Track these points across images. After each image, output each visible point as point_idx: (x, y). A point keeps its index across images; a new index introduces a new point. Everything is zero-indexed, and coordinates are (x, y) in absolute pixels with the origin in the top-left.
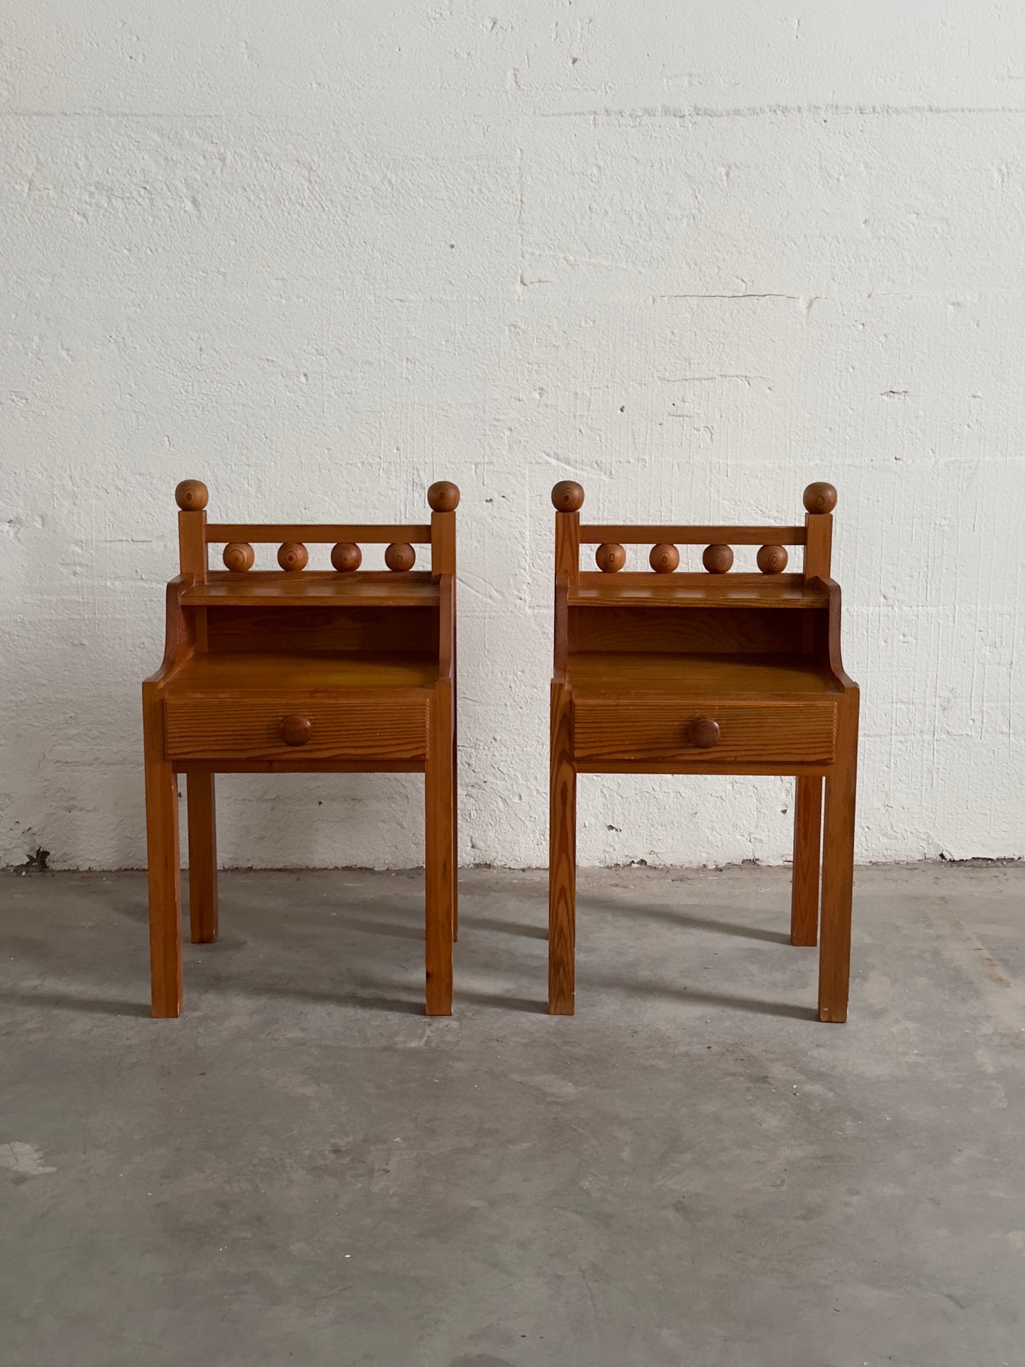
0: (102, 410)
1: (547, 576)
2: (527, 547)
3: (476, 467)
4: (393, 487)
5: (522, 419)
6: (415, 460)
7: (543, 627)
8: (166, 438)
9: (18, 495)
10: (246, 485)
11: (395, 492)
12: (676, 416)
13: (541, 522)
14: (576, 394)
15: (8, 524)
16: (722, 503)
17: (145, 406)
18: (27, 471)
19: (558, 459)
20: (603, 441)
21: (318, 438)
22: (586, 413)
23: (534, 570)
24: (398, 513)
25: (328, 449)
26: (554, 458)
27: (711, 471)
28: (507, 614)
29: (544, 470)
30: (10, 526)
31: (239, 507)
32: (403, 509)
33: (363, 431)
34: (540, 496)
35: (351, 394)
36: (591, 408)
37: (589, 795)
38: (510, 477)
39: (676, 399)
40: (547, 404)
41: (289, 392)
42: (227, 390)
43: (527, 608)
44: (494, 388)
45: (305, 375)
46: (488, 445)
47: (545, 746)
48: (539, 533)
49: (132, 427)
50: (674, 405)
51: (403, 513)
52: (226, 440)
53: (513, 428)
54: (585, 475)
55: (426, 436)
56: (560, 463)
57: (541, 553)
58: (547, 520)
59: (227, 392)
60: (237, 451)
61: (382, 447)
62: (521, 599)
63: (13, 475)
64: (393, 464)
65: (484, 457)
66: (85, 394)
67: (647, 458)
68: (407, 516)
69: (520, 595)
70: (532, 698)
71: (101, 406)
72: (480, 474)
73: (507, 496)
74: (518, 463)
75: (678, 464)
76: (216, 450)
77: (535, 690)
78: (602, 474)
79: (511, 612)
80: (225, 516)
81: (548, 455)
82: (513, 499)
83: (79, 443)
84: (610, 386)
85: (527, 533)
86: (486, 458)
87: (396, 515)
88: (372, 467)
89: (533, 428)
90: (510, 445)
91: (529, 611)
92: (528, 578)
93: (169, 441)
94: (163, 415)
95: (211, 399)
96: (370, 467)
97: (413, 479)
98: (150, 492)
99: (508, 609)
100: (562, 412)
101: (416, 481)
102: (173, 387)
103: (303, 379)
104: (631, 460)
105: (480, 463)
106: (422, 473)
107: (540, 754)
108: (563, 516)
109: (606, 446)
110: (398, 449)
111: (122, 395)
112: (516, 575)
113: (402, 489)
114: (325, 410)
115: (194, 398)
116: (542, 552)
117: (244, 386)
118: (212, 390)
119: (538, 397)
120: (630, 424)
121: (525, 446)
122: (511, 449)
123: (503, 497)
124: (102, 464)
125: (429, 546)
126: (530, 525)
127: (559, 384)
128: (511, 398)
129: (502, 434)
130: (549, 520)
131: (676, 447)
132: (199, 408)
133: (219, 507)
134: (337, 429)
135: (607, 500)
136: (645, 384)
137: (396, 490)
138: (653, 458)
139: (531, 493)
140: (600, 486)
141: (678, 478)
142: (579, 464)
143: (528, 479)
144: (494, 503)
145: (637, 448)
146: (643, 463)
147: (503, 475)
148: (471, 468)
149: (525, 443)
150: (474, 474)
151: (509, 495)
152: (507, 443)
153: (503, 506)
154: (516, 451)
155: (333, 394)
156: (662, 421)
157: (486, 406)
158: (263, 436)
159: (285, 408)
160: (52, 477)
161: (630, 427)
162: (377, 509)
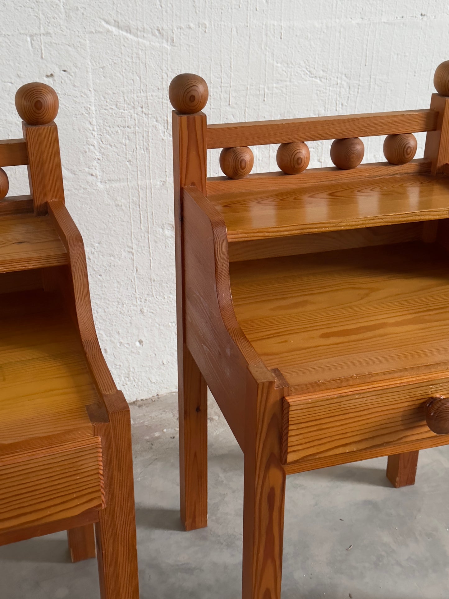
1: (116, 150)
2: (94, 122)
3: (32, 39)
7: (116, 200)
16: (277, 66)
19: (118, 27)
20: (163, 6)
23: (103, 146)
26: (114, 26)
27: (266, 34)
28: (80, 192)
29: (105, 39)
34: (103, 68)
37: (165, 339)
38: (70, 49)
43: (99, 184)
46: (43, 14)
47: (125, 305)
48: (104, 107)
54: (147, 43)
56: (121, 31)
57: (108, 128)
58: (111, 93)
62: (92, 175)
65: (39, 28)
67: (207, 23)
69: (91, 171)
70: (110, 266)
72: (37, 47)
73: (68, 70)
74: (77, 32)
75: (236, 27)
77: (112, 258)
78: (164, 41)
79: (84, 188)
81: (107, 22)
82: (75, 73)
85: (93, 108)
86: (42, 28)
90: (66, 12)
91: (101, 186)
92: (98, 154)
99: (80, 186)
104: (192, 25)
105: (36, 34)
107: (121, 313)
108: (188, 118)
109: (166, 12)
112: (86, 152)
116: (110, 127)
121: (83, 14)
123: (64, 71)
126: (96, 99)
130: (114, 93)
131: (234, 10)
135: (170, 70)
138: (213, 23)
139: (93, 65)
140: (162, 54)
141: (236, 42)
142: (140, 31)
143: (89, 50)
144: (56, 78)
145: (198, 12)
146: (204, 29)
147: (62, 47)
148: (27, 41)
149: (82, 11)
150: (30, 47)
151: (71, 69)
152: (63, 10)
153: (65, 81)
154: (74, 19)
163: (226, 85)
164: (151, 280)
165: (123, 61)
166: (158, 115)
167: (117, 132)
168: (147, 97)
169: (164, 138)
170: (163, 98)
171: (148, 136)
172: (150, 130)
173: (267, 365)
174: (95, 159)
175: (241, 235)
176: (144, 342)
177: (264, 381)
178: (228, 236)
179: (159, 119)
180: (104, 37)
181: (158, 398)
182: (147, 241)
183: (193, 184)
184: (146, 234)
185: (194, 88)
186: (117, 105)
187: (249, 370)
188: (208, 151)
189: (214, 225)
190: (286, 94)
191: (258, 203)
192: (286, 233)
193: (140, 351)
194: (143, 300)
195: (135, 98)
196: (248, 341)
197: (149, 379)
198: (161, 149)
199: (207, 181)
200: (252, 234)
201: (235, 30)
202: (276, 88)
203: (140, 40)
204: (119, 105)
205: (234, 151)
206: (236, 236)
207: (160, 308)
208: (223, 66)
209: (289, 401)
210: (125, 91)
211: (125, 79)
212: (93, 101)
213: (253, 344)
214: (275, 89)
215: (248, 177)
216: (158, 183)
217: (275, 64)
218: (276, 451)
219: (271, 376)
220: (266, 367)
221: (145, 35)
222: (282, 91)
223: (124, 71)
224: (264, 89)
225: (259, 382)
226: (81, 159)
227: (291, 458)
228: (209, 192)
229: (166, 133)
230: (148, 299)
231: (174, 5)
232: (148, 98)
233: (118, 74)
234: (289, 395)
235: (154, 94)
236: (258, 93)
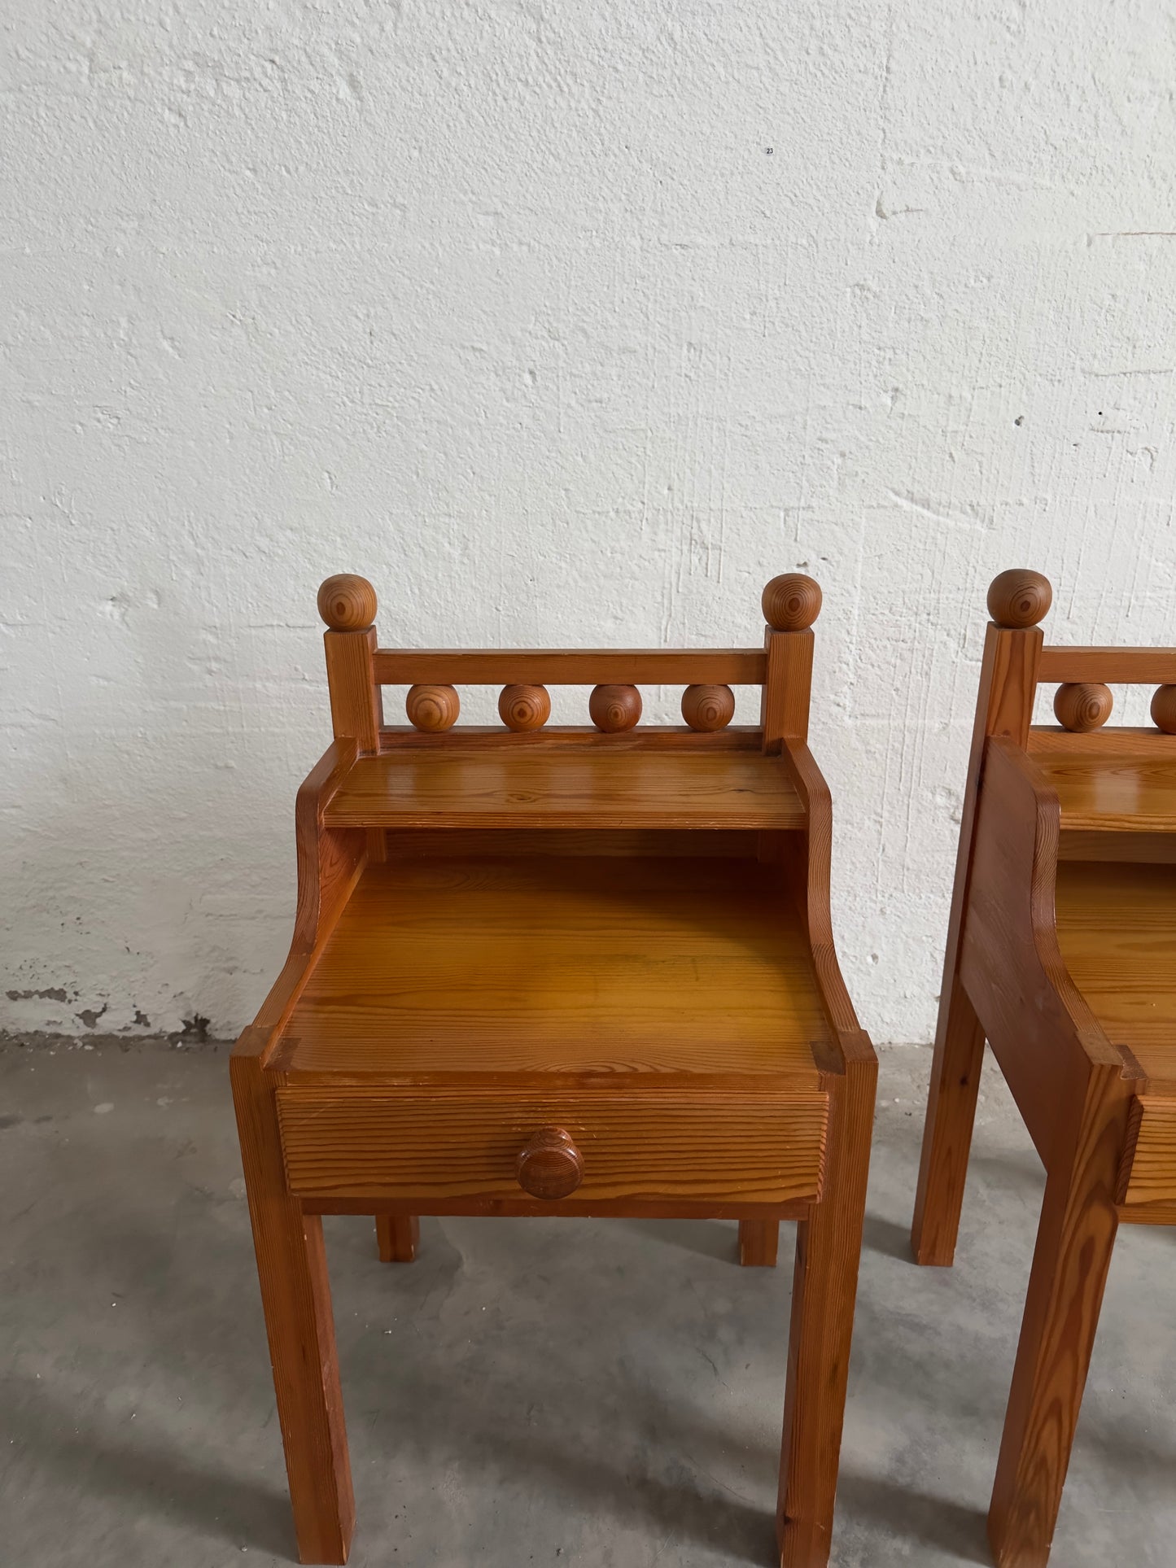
0: (229, 432)
1: (879, 673)
2: (854, 631)
3: (787, 515)
4: (661, 547)
5: (862, 439)
6: (696, 505)
7: (868, 744)
8: (326, 475)
9: (120, 560)
10: (446, 545)
11: (663, 554)
12: (1102, 432)
13: (878, 596)
14: (950, 396)
15: (110, 602)
16: (1155, 566)
17: (291, 425)
18: (129, 525)
19: (912, 500)
20: (984, 471)
21: (552, 473)
22: (963, 428)
23: (862, 665)
24: (667, 586)
25: (566, 490)
26: (906, 498)
27: (1144, 518)
28: (818, 727)
29: (889, 517)
30: (114, 606)
31: (436, 578)
32: (674, 580)
33: (619, 461)
34: (880, 556)
35: (601, 402)
36: (971, 419)
37: (914, 960)
38: (836, 528)
39: (1105, 405)
40: (903, 414)
41: (508, 400)
42: (413, 398)
43: (846, 718)
44: (822, 388)
45: (531, 373)
46: (808, 481)
47: (858, 899)
48: (872, 612)
49: (275, 458)
50: (1100, 413)
51: (674, 584)
52: (415, 477)
53: (847, 452)
54: (951, 523)
55: (712, 467)
56: (915, 507)
57: (873, 641)
58: (886, 592)
59: (412, 402)
60: (431, 494)
61: (647, 486)
62: (838, 705)
63: (110, 531)
64: (661, 512)
65: (799, 499)
66: (203, 409)
67: (1049, 498)
68: (680, 590)
69: (838, 700)
70: (844, 838)
71: (228, 426)
72: (792, 525)
73: (829, 558)
74: (850, 506)
75: (1095, 506)
76: (401, 492)
77: (849, 827)
78: (978, 521)
79: (823, 723)
80: (417, 591)
81: (897, 494)
82: (838, 562)
83: (199, 483)
84: (1003, 384)
85: (856, 612)
86: (803, 500)
87: (664, 588)
88: (631, 518)
89: (879, 453)
90: (839, 478)
91: (849, 722)
92: (851, 676)
93: (330, 478)
94: (319, 439)
95: (389, 413)
96: (628, 517)
97: (691, 534)
98: (308, 556)
99: (819, 720)
100: (925, 427)
101: (696, 537)
102: (332, 395)
103: (528, 378)
104: (1025, 501)
105: (793, 508)
106: (704, 525)
107: (850, 908)
109: (988, 481)
110: (669, 489)
111: (258, 409)
112: (835, 672)
113: (674, 550)
114: (562, 430)
115: (365, 411)
116: (875, 639)
117: (439, 393)
118: (391, 399)
119: (889, 402)
120: (1029, 444)
121: (863, 481)
122: (841, 483)
123: (824, 559)
124: (236, 515)
125: (757, 689)
126: (861, 600)
127: (925, 382)
128: (848, 404)
129: (829, 463)
130: (889, 592)
131: (1095, 480)
132: (372, 427)
133: (409, 579)
134: (579, 459)
135: (980, 562)
136: (1059, 381)
137: (665, 551)
138: (1058, 498)
139: (866, 552)
140: (972, 540)
141: (1093, 527)
142: (944, 507)
143: (863, 532)
144: (810, 568)
145: (1036, 482)
146: (1043, 506)
147: (826, 526)
148: (779, 517)
149: (863, 476)
150: (782, 525)
151: (833, 557)
152: (836, 476)
153: (822, 573)
154: (850, 488)
155: (573, 403)
156: (1079, 440)
157: (808, 418)
158: (469, 471)
159: (501, 425)
160: (165, 536)
161: (1028, 450)
162: (636, 579)
163: (1067, 589)
164: (903, 866)
165: (912, 547)
166: (952, 627)
167: (885, 647)
168: (939, 599)
169: (955, 660)
170: (963, 603)
171: (932, 655)
172: (936, 647)
173: (1109, 1037)
174: (846, 683)
175: (1082, 821)
176: (880, 960)
177: (1103, 1062)
178: (1061, 820)
179: (953, 632)
180: (887, 514)
181: (891, 1048)
182: (905, 808)
183: (1006, 733)
184: (906, 798)
185: (1031, 590)
186: (891, 609)
187: (1078, 1041)
188: (1039, 685)
189: (1039, 799)
190: (1167, 609)
191: (1114, 773)
192: (1162, 827)
193: (872, 971)
194: (887, 895)
195: (921, 600)
196: (1078, 991)
197: (880, 1015)
198: (948, 675)
199: (1030, 731)
200: (1101, 822)
201: (1093, 509)
202: (1150, 598)
203: (941, 519)
204: (894, 609)
205: (1081, 689)
206: (1075, 821)
207: (911, 912)
208: (1065, 561)
209: (1144, 1103)
210: (907, 590)
211: (910, 574)
212: (857, 602)
213: (1087, 998)
214: (1148, 600)
215: (1099, 730)
216: (937, 725)
217: (1154, 562)
218: (1108, 1178)
219: (1115, 1057)
220: (1108, 1040)
221: (950, 513)
222: (1160, 604)
223: (910, 561)
224: (1130, 598)
225: (1095, 1062)
226: (827, 681)
227: (1132, 1197)
228: (1031, 748)
229: (960, 653)
230: (894, 895)
231: (1000, 471)
232: (941, 601)
233: (901, 566)
234: (1143, 1094)
235: (951, 596)
236: (1119, 604)
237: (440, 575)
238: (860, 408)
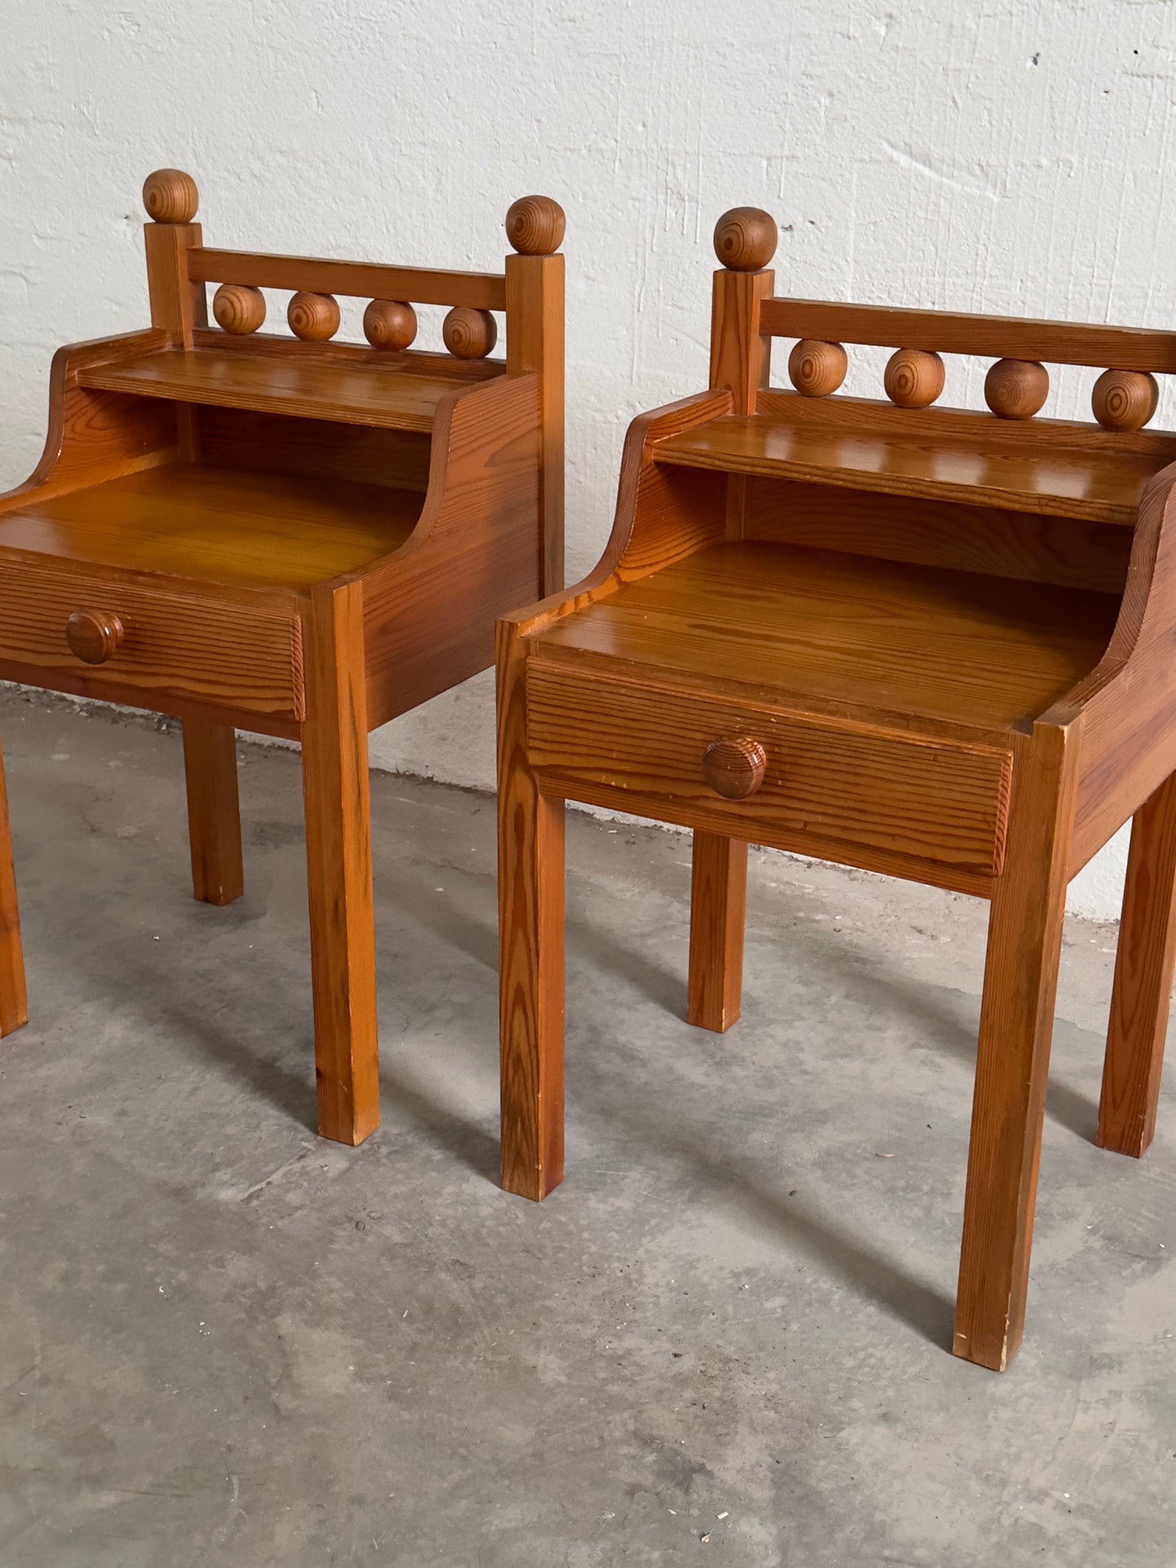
0: (230, 44)
3: (769, 165)
4: (635, 195)
5: (852, 75)
6: (671, 146)
8: (313, 93)
9: (133, 176)
10: (421, 178)
11: (637, 203)
12: (1138, 76)
13: (874, 275)
14: (951, 26)
15: (125, 221)
17: (285, 38)
18: (143, 140)
19: (911, 155)
20: (994, 122)
21: (524, 100)
22: (966, 65)
24: (641, 242)
25: (538, 121)
26: (904, 153)
29: (884, 174)
30: (128, 225)
31: (410, 216)
32: (648, 236)
33: (593, 90)
34: (875, 223)
35: (575, 22)
36: (977, 55)
38: (824, 185)
39: (1141, 40)
40: (897, 47)
41: (483, 17)
42: (394, 12)
44: (807, 13)
46: (792, 125)
48: (868, 294)
49: (269, 73)
50: (1136, 52)
51: (648, 241)
52: (393, 100)
53: (835, 92)
54: (957, 187)
55: (689, 102)
56: (914, 163)
58: (883, 270)
59: (394, 16)
60: (408, 119)
61: (619, 120)
63: (126, 144)
64: (635, 152)
65: (782, 146)
66: (210, 18)
67: (1075, 160)
68: (654, 249)
71: (229, 37)
72: (775, 178)
73: (817, 222)
74: (840, 159)
75: (1134, 173)
76: (380, 116)
78: (989, 187)
80: (392, 230)
81: (893, 146)
82: (827, 227)
83: (203, 97)
84: (1014, 11)
86: (786, 147)
87: (637, 245)
88: (603, 158)
89: (871, 93)
90: (827, 123)
93: (317, 98)
94: (308, 55)
95: (372, 28)
96: (600, 157)
97: (666, 181)
98: (294, 183)
100: (922, 63)
101: (671, 185)
102: (321, 7)
104: (1044, 162)
105: (776, 156)
106: (680, 173)
109: (999, 135)
110: (644, 125)
111: (256, 19)
113: (649, 199)
114: (535, 52)
115: (351, 26)
117: (419, 7)
118: (374, 13)
119: (882, 31)
120: (1048, 89)
121: (854, 128)
122: (829, 129)
123: (812, 223)
124: (233, 134)
127: (922, 7)
128: (835, 33)
129: (816, 104)
130: (887, 271)
131: (1133, 139)
132: (356, 43)
133: (385, 215)
134: (552, 86)
135: (993, 240)
136: (1083, 9)
137: (638, 200)
138: (1086, 160)
139: (859, 218)
140: (982, 211)
141: (1132, 202)
142: (948, 165)
143: (855, 192)
144: (795, 233)
145: (1058, 137)
146: (1068, 170)
147: (813, 181)
148: (761, 167)
149: (853, 122)
150: (765, 177)
151: (821, 221)
152: (823, 120)
153: (809, 241)
154: (839, 136)
155: (547, 22)
156: (1109, 86)
157: (791, 47)
158: (445, 94)
159: (477, 44)
160: (173, 153)
161: (1047, 96)
162: (609, 232)
163: (1103, 282)
165: (911, 215)
168: (944, 285)
170: (973, 291)
180: (882, 171)
186: (889, 293)
188: (774, 339)
195: (923, 284)
198: (958, 386)
199: (771, 394)
201: (1131, 177)
203: (945, 180)
204: (893, 293)
208: (1098, 244)
210: (907, 269)
211: (910, 249)
212: (850, 280)
221: (956, 173)
223: (910, 233)
231: (1014, 123)
232: (947, 287)
233: (898, 238)
235: (959, 281)
236: (1171, 307)
237: (414, 213)
238: (849, 37)
